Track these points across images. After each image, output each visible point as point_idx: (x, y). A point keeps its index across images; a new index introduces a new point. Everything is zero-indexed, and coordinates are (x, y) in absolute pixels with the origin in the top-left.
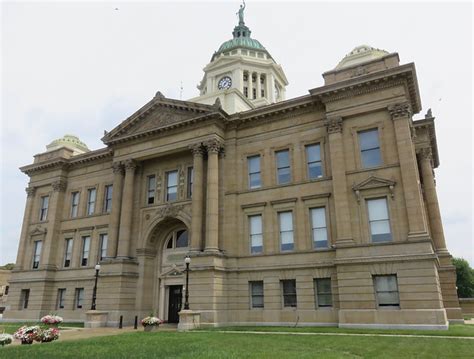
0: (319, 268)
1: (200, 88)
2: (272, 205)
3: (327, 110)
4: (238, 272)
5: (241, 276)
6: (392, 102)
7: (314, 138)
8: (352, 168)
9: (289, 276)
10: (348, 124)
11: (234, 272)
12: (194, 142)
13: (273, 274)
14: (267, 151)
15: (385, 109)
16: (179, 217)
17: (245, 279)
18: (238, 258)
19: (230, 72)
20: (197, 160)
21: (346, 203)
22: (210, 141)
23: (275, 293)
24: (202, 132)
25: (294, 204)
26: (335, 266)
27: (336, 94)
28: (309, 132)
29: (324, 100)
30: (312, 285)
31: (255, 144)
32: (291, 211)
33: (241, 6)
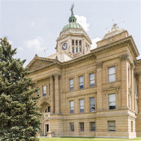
0: (91, 118)
1: (56, 48)
2: (77, 97)
3: (97, 59)
4: (66, 120)
5: (67, 121)
6: (121, 54)
7: (92, 70)
8: (104, 82)
9: (82, 121)
10: (105, 64)
11: (65, 120)
12: (50, 74)
13: (77, 120)
14: (76, 76)
15: (119, 57)
16: (47, 102)
17: (68, 122)
18: (66, 115)
19: (66, 41)
20: (51, 81)
21: (101, 96)
22: (55, 74)
23: (78, 126)
24: (52, 70)
25: (84, 96)
26: (96, 118)
27: (100, 52)
28: (91, 68)
29: (96, 54)
30: (89, 124)
31: (72, 74)
32: (83, 99)
33: (72, 5)
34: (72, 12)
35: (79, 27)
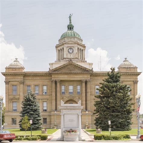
6: (135, 80)
19: (73, 47)
31: (98, 82)
33: (70, 14)
34: (70, 20)
35: (79, 38)
